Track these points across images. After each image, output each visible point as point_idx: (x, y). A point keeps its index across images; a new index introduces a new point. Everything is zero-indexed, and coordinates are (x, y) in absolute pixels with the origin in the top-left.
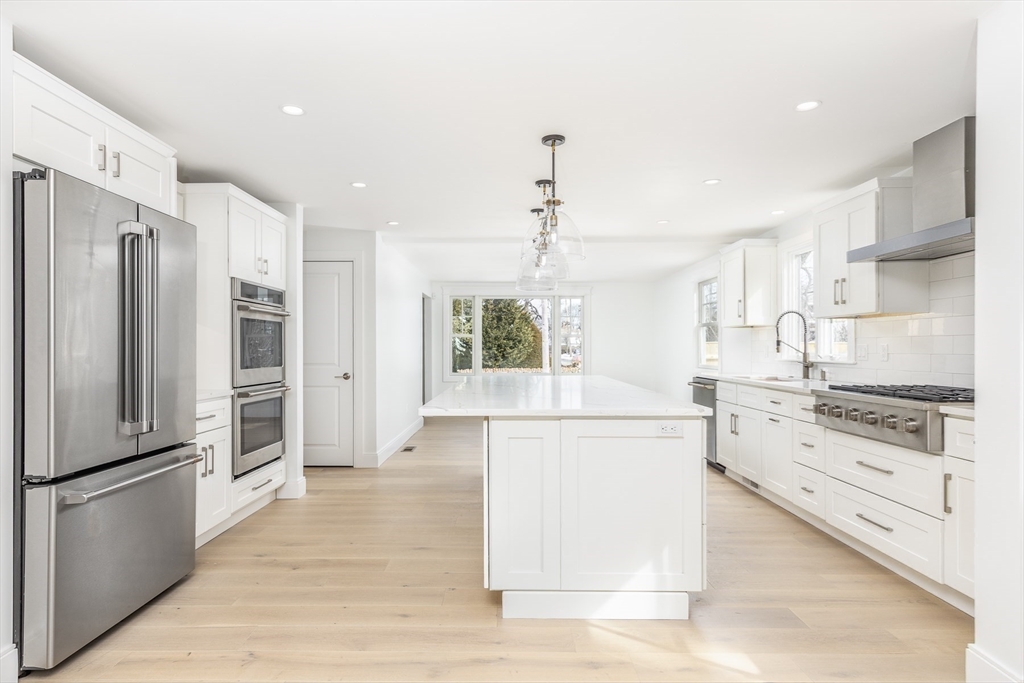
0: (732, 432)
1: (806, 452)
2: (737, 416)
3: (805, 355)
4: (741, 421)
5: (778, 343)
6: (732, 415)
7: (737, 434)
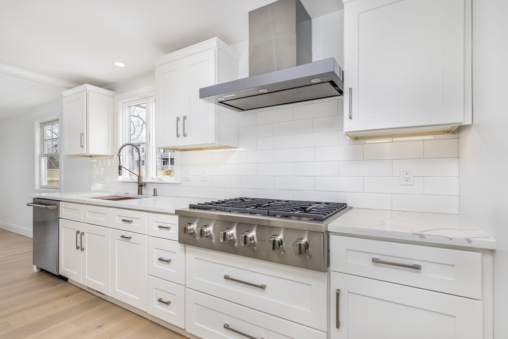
0: (77, 248)
1: (163, 266)
2: (83, 234)
3: (139, 177)
4: (86, 237)
5: (120, 168)
6: (78, 232)
7: (83, 249)
